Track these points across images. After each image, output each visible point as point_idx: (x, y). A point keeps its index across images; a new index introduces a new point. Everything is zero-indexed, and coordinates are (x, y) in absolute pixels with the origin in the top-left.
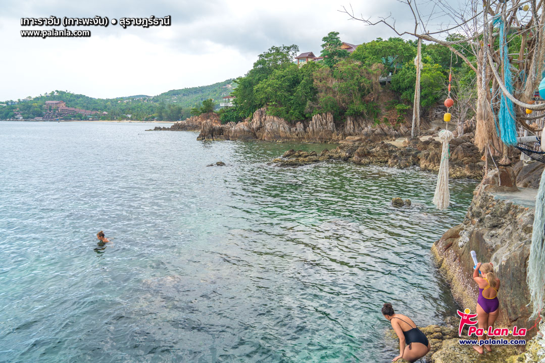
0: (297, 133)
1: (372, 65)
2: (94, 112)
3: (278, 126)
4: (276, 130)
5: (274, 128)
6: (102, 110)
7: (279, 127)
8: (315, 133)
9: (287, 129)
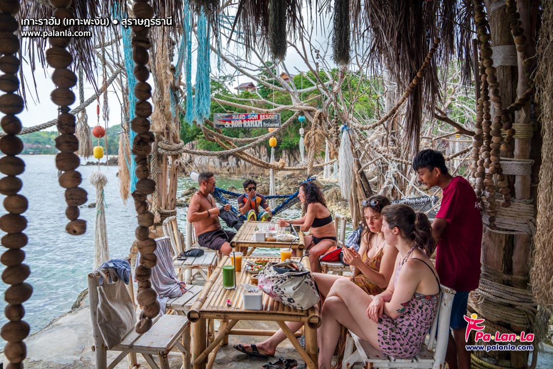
0: (228, 168)
1: (308, 95)
2: (35, 146)
3: (207, 160)
4: (205, 165)
5: (203, 162)
6: (45, 143)
7: (209, 161)
8: (247, 168)
9: (217, 164)
